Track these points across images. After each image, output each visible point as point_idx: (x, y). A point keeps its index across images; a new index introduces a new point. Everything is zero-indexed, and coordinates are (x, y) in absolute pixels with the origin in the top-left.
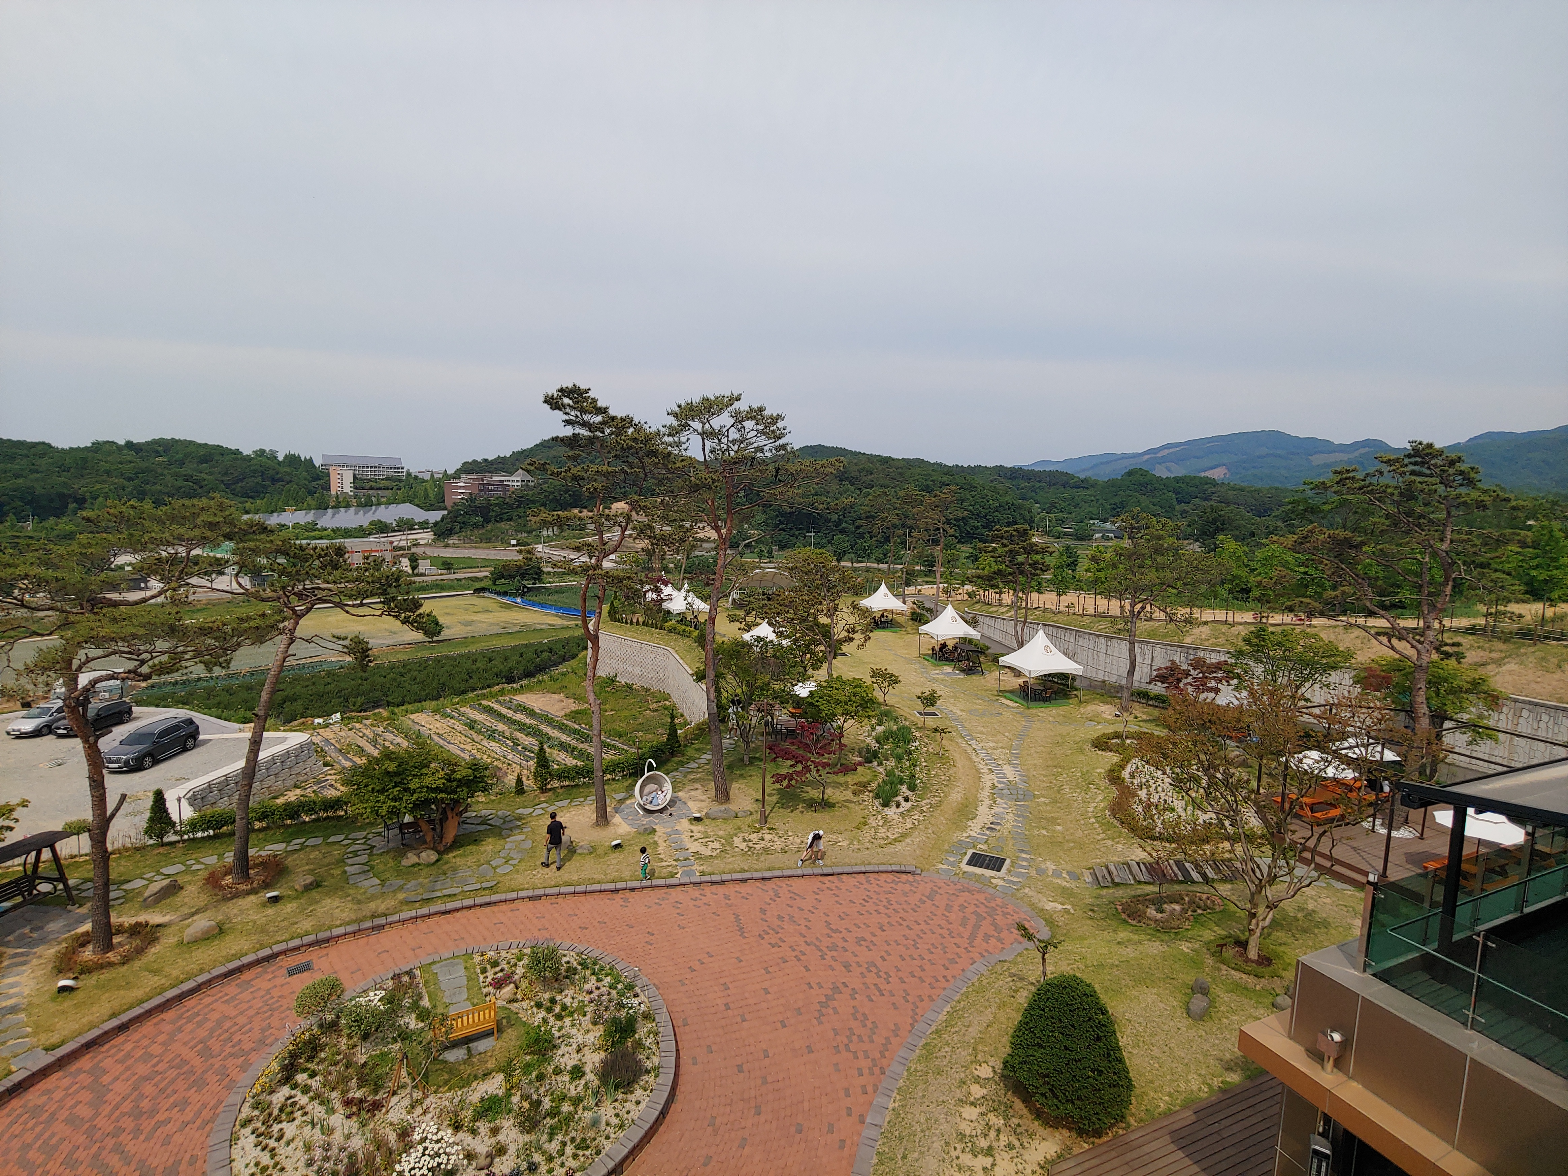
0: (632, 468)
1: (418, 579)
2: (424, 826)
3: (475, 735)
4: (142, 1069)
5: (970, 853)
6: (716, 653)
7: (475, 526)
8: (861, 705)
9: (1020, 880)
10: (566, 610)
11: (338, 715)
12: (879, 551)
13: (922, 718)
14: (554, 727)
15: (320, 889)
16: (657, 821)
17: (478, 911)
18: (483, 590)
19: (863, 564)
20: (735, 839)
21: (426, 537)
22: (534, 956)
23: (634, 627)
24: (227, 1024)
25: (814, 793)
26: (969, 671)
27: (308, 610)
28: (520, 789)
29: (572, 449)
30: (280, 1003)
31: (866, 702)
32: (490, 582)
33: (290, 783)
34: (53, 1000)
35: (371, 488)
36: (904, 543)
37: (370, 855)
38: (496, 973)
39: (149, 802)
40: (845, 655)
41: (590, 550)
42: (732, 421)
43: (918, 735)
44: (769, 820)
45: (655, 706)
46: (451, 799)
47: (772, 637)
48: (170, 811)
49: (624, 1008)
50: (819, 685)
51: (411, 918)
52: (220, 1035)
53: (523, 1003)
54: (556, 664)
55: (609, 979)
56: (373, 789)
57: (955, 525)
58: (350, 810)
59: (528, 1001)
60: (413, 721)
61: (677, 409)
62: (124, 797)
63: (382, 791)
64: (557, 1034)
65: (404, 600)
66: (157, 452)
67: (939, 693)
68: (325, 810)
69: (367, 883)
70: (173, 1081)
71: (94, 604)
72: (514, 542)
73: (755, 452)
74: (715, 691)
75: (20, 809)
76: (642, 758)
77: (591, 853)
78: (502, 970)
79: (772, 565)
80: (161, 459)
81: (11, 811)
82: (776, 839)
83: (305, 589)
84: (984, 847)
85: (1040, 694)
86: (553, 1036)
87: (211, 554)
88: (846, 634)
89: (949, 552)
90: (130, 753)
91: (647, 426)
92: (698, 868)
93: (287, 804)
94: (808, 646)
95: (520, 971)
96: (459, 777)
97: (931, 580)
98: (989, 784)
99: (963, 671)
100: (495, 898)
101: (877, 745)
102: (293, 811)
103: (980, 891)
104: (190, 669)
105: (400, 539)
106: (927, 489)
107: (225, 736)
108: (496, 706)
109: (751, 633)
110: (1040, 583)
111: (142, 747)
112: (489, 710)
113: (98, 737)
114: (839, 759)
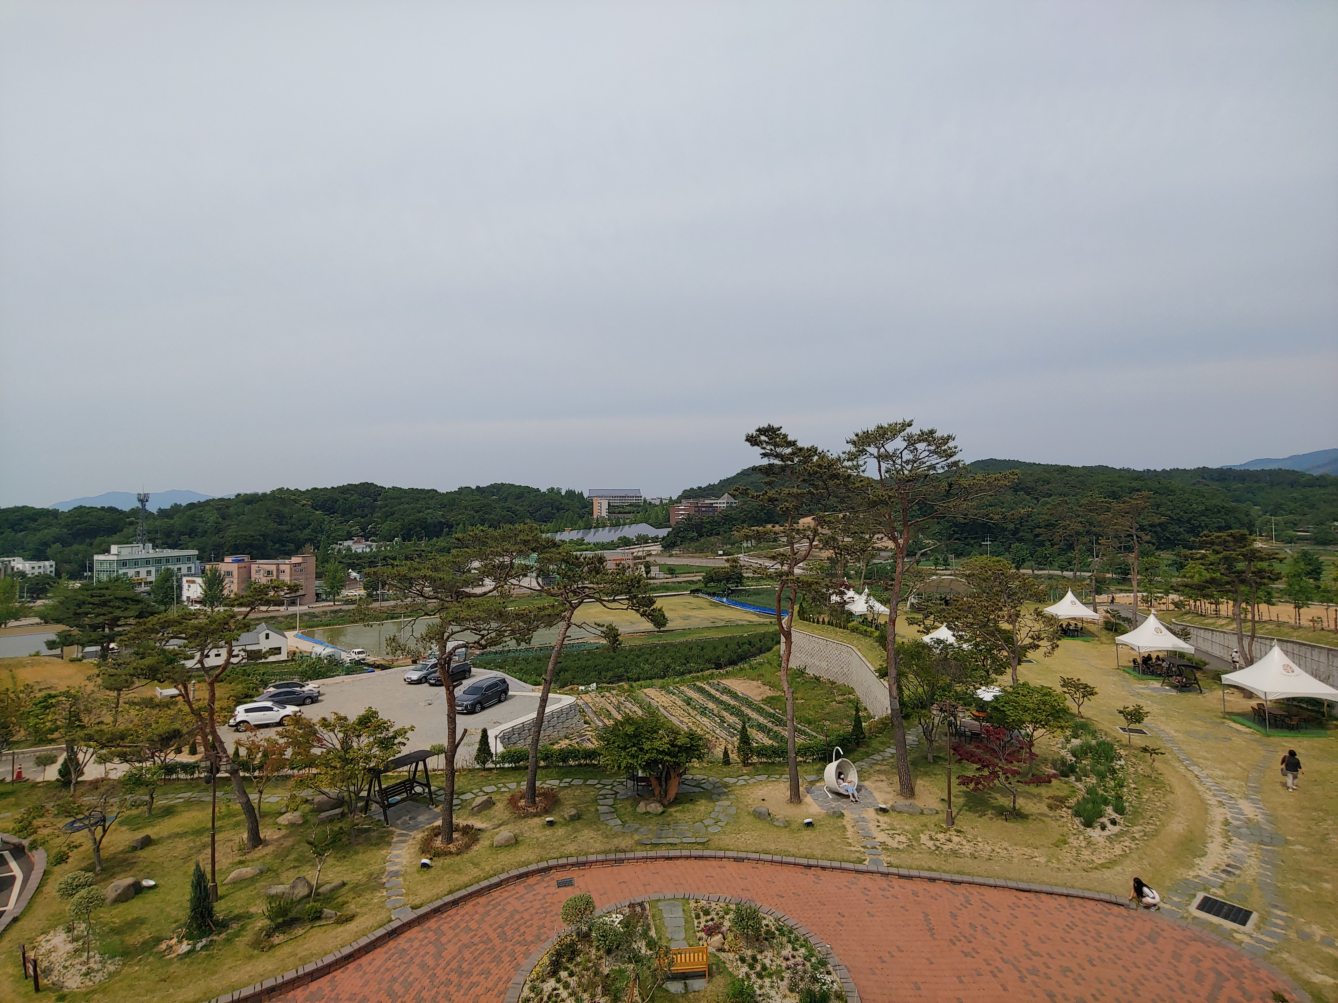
0: (817, 490)
1: (652, 581)
2: (654, 782)
3: (691, 710)
4: (465, 938)
5: (1200, 896)
6: (897, 653)
7: (692, 539)
8: (1051, 714)
9: (1276, 941)
10: (763, 610)
11: (595, 684)
12: (1061, 560)
13: (1126, 735)
14: (753, 710)
15: (581, 821)
16: (845, 806)
17: (693, 861)
18: (697, 591)
19: (1046, 572)
20: (921, 835)
21: (656, 549)
22: (738, 911)
23: (820, 626)
24: (517, 917)
25: (1004, 801)
26: (1183, 688)
27: (580, 603)
28: (726, 761)
29: (768, 476)
30: (551, 908)
31: (1057, 712)
32: (703, 585)
33: (562, 734)
34: (418, 872)
35: (620, 513)
36: (1090, 550)
37: (615, 799)
38: (707, 921)
39: (478, 738)
40: (1030, 661)
41: (782, 558)
42: (905, 444)
43: (1122, 752)
44: (956, 822)
45: (840, 698)
46: (674, 762)
47: (952, 640)
48: (490, 745)
49: (818, 982)
50: (1003, 690)
51: (643, 858)
52: (512, 925)
53: (729, 954)
54: (754, 655)
55: (803, 950)
56: (618, 745)
57: (1150, 531)
58: (602, 760)
59: (733, 954)
60: (646, 694)
61: (855, 438)
62: (466, 731)
63: (625, 748)
64: (758, 992)
65: (643, 598)
66: (493, 492)
67: (1146, 709)
68: (585, 758)
69: (612, 823)
70: (481, 954)
71: (459, 596)
72: (721, 552)
73: (928, 470)
74: (898, 688)
75: (410, 732)
76: (830, 745)
77: (786, 827)
78: (712, 920)
79: (949, 572)
80: (494, 497)
81: (405, 732)
82: (964, 842)
83: (578, 588)
84: (1220, 892)
85: (1283, 721)
86: (755, 991)
87: (523, 562)
88: (1031, 641)
89: (1145, 559)
90: (468, 700)
91: (829, 454)
92: (886, 859)
93: (561, 750)
94: (989, 651)
95: (727, 924)
96: (679, 743)
97: (1126, 588)
98: (1220, 818)
99: (1176, 687)
100: (707, 853)
101: (1074, 759)
102: (565, 755)
103: (1218, 945)
104: (508, 643)
105: (638, 551)
106: (1114, 496)
107: (524, 694)
108: (707, 687)
109: (930, 636)
110: (1269, 593)
111: (475, 696)
112: (701, 690)
113: (455, 687)
114: (1030, 768)
